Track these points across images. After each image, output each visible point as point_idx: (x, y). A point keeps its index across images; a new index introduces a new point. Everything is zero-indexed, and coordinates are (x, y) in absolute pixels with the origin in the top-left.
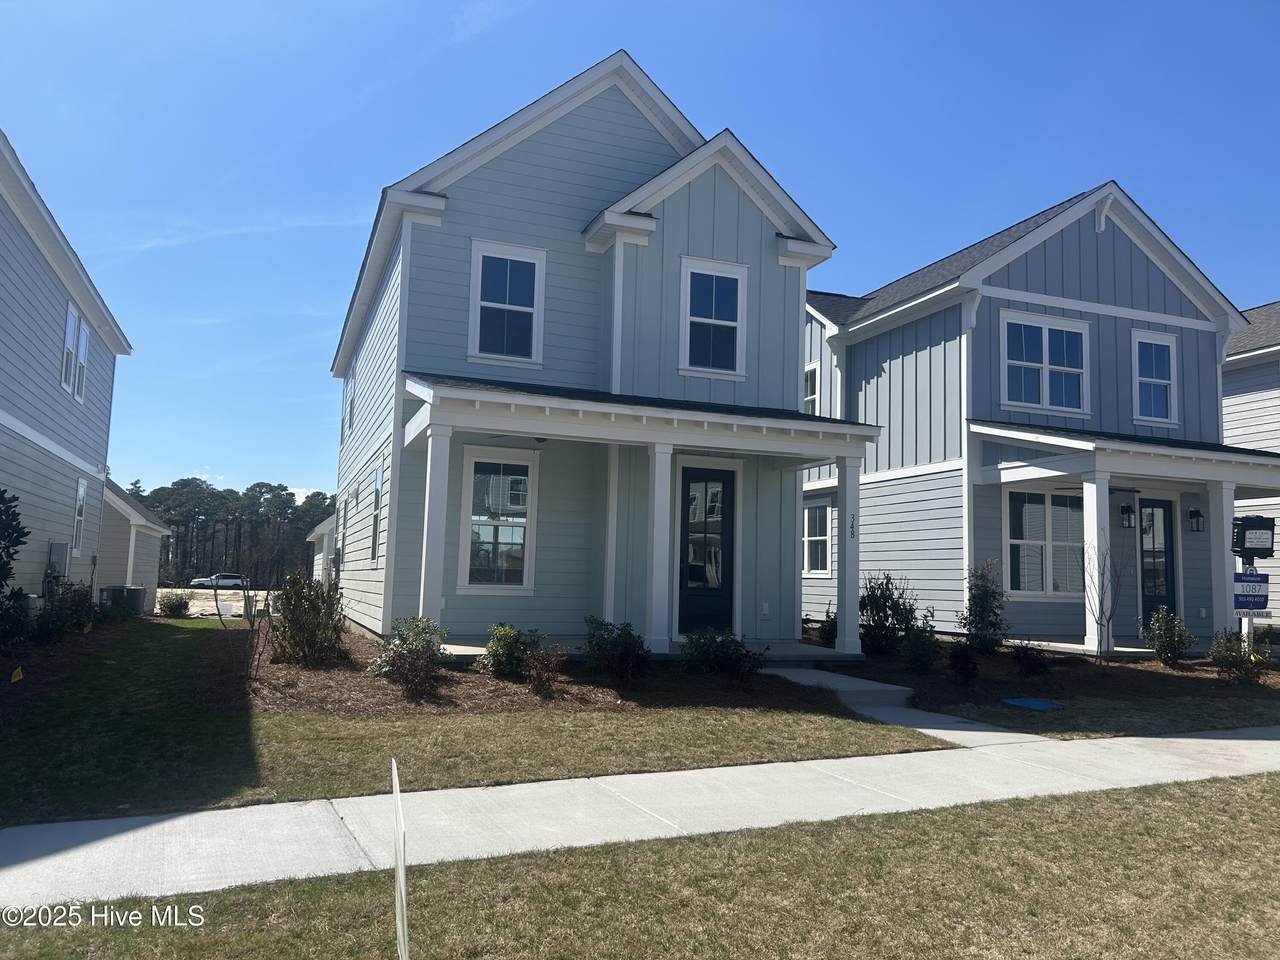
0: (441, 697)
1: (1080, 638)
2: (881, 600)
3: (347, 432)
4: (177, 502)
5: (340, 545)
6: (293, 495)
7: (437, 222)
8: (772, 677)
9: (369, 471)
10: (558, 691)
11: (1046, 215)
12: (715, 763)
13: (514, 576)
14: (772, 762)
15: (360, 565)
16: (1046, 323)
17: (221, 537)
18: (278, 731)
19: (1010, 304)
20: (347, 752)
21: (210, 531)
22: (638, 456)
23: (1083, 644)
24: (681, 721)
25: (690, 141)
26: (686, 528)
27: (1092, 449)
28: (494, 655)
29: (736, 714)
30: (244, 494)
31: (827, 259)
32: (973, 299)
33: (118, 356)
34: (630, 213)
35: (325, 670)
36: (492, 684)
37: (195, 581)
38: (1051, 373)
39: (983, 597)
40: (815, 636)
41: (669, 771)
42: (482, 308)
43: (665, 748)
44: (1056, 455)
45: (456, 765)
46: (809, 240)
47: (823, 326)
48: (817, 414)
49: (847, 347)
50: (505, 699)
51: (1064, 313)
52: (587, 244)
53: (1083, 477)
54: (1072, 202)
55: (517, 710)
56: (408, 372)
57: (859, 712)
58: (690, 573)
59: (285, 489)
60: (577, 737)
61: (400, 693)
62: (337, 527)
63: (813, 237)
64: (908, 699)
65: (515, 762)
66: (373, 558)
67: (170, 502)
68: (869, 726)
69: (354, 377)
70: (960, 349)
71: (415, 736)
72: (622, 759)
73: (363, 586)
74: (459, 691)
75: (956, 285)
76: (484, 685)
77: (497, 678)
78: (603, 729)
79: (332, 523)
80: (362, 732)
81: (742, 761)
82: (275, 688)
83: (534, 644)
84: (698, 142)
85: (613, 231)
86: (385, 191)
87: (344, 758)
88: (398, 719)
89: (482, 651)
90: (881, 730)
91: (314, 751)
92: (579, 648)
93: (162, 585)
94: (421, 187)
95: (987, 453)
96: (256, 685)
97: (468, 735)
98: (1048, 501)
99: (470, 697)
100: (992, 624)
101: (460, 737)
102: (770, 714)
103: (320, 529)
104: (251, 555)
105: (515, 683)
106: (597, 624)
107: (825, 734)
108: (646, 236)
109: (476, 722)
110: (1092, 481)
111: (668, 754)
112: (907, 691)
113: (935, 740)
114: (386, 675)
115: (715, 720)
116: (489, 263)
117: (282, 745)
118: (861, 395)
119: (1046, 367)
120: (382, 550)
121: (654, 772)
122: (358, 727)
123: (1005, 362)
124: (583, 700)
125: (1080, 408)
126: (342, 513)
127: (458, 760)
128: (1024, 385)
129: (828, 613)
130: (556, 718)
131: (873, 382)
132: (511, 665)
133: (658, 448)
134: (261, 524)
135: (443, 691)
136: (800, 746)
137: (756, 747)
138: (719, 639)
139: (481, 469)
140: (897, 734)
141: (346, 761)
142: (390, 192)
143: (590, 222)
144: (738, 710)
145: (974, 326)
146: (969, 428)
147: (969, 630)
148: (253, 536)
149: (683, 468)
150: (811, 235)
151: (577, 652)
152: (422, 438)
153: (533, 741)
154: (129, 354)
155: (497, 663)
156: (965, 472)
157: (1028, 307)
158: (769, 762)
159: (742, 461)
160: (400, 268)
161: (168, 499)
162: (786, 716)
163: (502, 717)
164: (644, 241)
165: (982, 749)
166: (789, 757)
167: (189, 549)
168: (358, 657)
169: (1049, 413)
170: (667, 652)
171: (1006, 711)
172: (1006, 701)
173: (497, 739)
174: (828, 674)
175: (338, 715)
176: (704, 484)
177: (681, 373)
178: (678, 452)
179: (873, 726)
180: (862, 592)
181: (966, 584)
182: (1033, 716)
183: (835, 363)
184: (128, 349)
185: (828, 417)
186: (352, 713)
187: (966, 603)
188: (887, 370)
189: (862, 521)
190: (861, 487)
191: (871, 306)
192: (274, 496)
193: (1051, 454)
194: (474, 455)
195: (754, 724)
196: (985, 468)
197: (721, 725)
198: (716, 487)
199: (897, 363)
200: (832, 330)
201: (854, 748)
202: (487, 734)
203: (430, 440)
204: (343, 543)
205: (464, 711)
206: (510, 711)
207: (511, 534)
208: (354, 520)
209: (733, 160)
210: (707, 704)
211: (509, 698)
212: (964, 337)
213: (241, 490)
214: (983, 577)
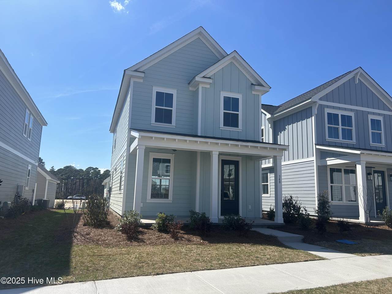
0: (139, 239)
1: (357, 217)
2: (289, 204)
3: (114, 150)
4: (65, 173)
5: (111, 186)
6: (100, 171)
7: (142, 81)
8: (255, 231)
9: (119, 162)
10: (180, 237)
11: (338, 79)
12: (238, 266)
13: (166, 196)
14: (259, 265)
15: (116, 192)
16: (340, 113)
17: (78, 184)
18: (80, 252)
19: (328, 107)
20: (104, 261)
21: (75, 182)
22: (207, 155)
23: (359, 219)
24: (224, 249)
25: (223, 55)
26: (223, 180)
27: (359, 153)
28: (158, 224)
29: (243, 246)
30: (85, 170)
31: (268, 91)
32: (316, 105)
33: (43, 126)
34: (204, 77)
35: (101, 229)
36: (158, 234)
37: (69, 197)
38: (342, 129)
39: (323, 204)
40: (266, 216)
41: (221, 269)
42: (156, 108)
43: (219, 259)
44: (346, 155)
45: (143, 266)
46: (261, 85)
47: (265, 115)
48: (264, 142)
49: (274, 121)
50: (162, 240)
51: (345, 109)
52: (190, 87)
53: (356, 163)
54: (346, 74)
55: (166, 244)
56: (132, 129)
57: (286, 244)
58: (224, 195)
59: (98, 169)
60: (187, 255)
61: (125, 238)
62: (110, 180)
63: (263, 85)
64: (302, 239)
65: (164, 265)
66: (120, 190)
67: (63, 173)
68: (291, 250)
69: (116, 133)
70: (312, 121)
71: (128, 254)
72: (203, 264)
73: (117, 199)
74: (146, 237)
75: (310, 100)
76: (155, 234)
77: (159, 232)
78: (196, 252)
79: (109, 179)
80: (110, 253)
81: (248, 265)
82: (82, 235)
83: (172, 220)
84: (225, 55)
85: (198, 83)
86: (125, 71)
87: (102, 263)
88: (124, 248)
89: (154, 222)
90: (296, 252)
91: (92, 260)
92: (188, 221)
93: (57, 198)
94: (137, 69)
95: (322, 155)
96: (76, 234)
97: (148, 254)
98: (343, 171)
99: (150, 239)
100: (327, 213)
101: (145, 255)
102: (255, 246)
103: (105, 181)
104: (87, 189)
105: (165, 234)
106: (193, 213)
107: (276, 254)
108: (209, 85)
109: (150, 249)
110: (359, 164)
111: (220, 262)
112: (301, 237)
113: (316, 256)
114: (121, 231)
115: (236, 248)
116: (158, 93)
117: (81, 258)
118: (279, 137)
119: (340, 127)
120: (122, 187)
121: (215, 269)
122: (109, 251)
123: (327, 125)
124: (189, 241)
125: (352, 140)
126: (112, 176)
127: (144, 264)
128: (334, 133)
129: (270, 208)
130: (180, 248)
131: (283, 132)
132: (163, 228)
133: (213, 153)
134: (90, 180)
135: (140, 237)
136: (268, 259)
137: (252, 259)
138: (236, 218)
139: (155, 160)
140: (302, 254)
141: (102, 265)
142: (126, 71)
143: (190, 81)
144: (244, 244)
145: (316, 114)
146: (316, 147)
147: (318, 214)
148: (88, 183)
149: (222, 160)
150: (262, 83)
151: (186, 222)
152: (135, 149)
153: (171, 257)
154: (47, 126)
155: (159, 227)
156: (315, 162)
157: (334, 108)
158: (257, 265)
159: (241, 157)
160: (129, 96)
161: (62, 172)
162: (261, 247)
163: (160, 247)
164: (208, 86)
165: (334, 260)
166: (265, 263)
167: (68, 187)
168: (113, 223)
169: (342, 142)
170: (217, 222)
171: (338, 244)
172: (338, 241)
173: (158, 256)
174: (273, 230)
175: (103, 246)
176: (229, 165)
177: (220, 128)
178: (220, 154)
179: (292, 250)
180: (283, 202)
181: (316, 199)
182: (348, 246)
183: (270, 126)
184: (46, 124)
185: (268, 142)
186: (108, 245)
187: (317, 205)
188: (287, 129)
189: (283, 177)
190: (282, 166)
191: (281, 108)
192: (94, 171)
193: (344, 155)
194: (153, 156)
195: (250, 250)
196: (321, 160)
197: (238, 250)
198: (232, 167)
199: (290, 126)
200: (269, 116)
201: (288, 259)
202: (154, 254)
203: (138, 150)
204: (112, 185)
205: (147, 244)
206: (163, 245)
207: (165, 182)
208: (115, 177)
209: (237, 60)
210: (233, 242)
211: (163, 239)
212: (313, 117)
213: (84, 169)
214: (323, 196)
